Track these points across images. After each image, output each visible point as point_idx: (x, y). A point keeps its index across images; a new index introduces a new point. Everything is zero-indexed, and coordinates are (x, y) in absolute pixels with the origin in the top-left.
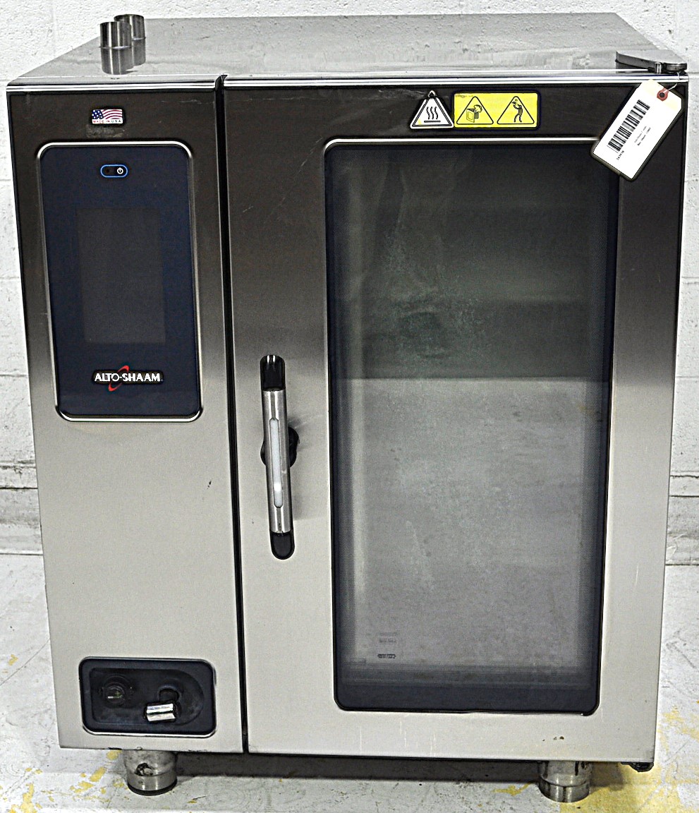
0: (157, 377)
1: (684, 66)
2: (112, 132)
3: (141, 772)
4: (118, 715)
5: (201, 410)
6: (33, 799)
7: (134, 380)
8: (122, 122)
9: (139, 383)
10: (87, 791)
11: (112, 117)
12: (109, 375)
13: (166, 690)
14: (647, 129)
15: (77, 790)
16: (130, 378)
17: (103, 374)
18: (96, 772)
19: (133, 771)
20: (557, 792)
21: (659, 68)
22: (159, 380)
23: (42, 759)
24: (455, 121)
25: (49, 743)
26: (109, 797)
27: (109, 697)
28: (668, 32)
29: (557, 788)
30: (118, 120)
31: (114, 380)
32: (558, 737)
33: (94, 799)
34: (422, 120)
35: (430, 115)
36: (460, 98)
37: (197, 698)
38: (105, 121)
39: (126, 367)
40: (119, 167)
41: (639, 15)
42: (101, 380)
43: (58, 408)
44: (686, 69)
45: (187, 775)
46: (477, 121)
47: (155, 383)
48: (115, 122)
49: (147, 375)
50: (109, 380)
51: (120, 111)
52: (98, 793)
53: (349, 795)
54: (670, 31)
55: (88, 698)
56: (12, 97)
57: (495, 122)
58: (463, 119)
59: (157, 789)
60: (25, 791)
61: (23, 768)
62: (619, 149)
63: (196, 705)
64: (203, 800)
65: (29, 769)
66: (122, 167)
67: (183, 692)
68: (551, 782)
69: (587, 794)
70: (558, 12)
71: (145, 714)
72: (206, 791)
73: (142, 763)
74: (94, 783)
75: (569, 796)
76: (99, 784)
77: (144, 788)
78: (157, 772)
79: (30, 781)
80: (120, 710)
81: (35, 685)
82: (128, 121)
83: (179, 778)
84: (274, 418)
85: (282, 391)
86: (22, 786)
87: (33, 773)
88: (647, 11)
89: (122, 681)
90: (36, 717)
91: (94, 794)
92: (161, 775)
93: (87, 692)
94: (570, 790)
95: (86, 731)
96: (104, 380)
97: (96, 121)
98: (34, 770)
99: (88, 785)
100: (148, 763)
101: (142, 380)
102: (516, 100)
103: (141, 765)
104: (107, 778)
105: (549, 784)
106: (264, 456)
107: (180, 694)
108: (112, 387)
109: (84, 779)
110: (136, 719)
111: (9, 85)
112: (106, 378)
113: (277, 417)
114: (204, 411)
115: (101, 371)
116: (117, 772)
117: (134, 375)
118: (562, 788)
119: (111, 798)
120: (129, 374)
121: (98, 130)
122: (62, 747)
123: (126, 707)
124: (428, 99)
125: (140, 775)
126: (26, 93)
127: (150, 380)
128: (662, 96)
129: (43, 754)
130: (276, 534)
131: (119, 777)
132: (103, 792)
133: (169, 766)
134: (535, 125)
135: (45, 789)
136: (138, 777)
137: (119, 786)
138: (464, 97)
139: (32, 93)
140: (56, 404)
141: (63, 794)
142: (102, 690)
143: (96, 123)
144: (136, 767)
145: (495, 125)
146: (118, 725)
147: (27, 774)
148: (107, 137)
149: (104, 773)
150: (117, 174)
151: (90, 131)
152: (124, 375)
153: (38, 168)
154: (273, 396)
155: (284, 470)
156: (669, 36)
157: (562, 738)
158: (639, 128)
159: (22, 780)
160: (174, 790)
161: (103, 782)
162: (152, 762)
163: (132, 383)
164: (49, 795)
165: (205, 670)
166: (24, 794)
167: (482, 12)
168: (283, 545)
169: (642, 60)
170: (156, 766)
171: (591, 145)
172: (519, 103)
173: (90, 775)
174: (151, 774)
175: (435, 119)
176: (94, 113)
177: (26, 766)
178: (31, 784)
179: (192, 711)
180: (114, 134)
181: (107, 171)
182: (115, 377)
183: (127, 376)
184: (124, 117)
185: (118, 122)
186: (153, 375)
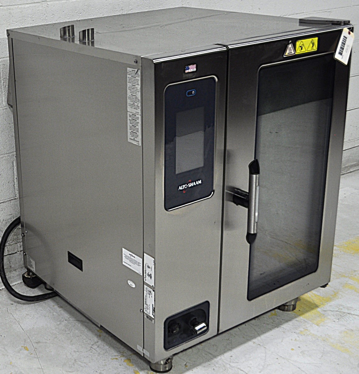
1: (349, 21)
3: (167, 362)
11: (192, 68)
12: (183, 186)
16: (191, 185)
21: (342, 24)
24: (296, 52)
30: (194, 69)
31: (185, 188)
34: (287, 53)
36: (298, 42)
38: (190, 71)
39: (190, 181)
40: (192, 91)
42: (181, 189)
46: (302, 51)
47: (200, 184)
51: (195, 66)
55: (167, 336)
56: (156, 65)
57: (306, 50)
58: (298, 52)
62: (341, 55)
71: (195, 331)
82: (198, 69)
84: (258, 186)
95: (165, 351)
96: (182, 189)
97: (187, 71)
100: (170, 357)
101: (195, 185)
108: (185, 191)
114: (215, 192)
115: (181, 185)
117: (192, 183)
121: (187, 75)
124: (289, 44)
127: (198, 184)
128: (349, 33)
134: (316, 50)
139: (164, 62)
142: (169, 330)
148: (190, 78)
150: (192, 94)
151: (184, 76)
152: (189, 184)
154: (256, 177)
158: (346, 46)
163: (191, 187)
165: (207, 305)
168: (251, 238)
172: (313, 42)
174: (171, 361)
176: (186, 68)
180: (192, 76)
181: (189, 94)
182: (186, 186)
183: (190, 185)
184: (197, 68)
185: (194, 71)
186: (199, 181)
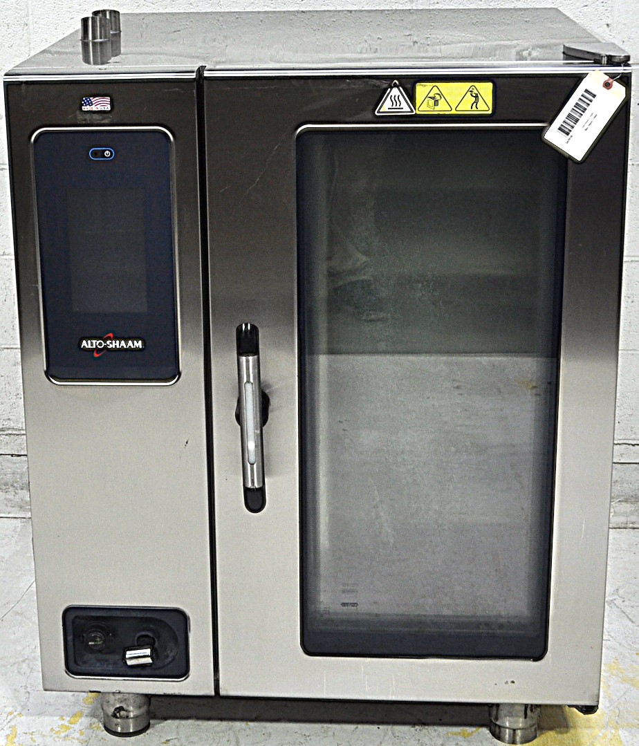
0: (139, 344)
1: (628, 58)
2: (101, 118)
3: (118, 714)
4: (98, 660)
5: (180, 374)
6: (16, 740)
7: (118, 347)
8: (109, 109)
9: (122, 349)
10: (66, 733)
11: (101, 104)
12: (94, 342)
13: (143, 636)
14: (594, 115)
15: (57, 732)
16: (114, 345)
17: (89, 342)
18: (74, 715)
19: (110, 714)
20: (507, 734)
21: (604, 60)
22: (141, 347)
23: (22, 703)
24: (417, 108)
25: (29, 690)
26: (88, 739)
27: (90, 643)
28: (605, 26)
29: (507, 730)
30: (106, 107)
31: (99, 347)
32: (509, 682)
33: (74, 741)
34: (386, 107)
35: (393, 102)
36: (421, 87)
37: (171, 644)
38: (94, 108)
39: (111, 335)
40: (106, 150)
41: (579, 10)
42: (86, 347)
43: (47, 373)
44: (629, 60)
45: (159, 719)
46: (437, 108)
47: (137, 350)
48: (103, 109)
49: (130, 342)
50: (94, 347)
51: (108, 99)
52: (77, 735)
53: (312, 737)
54: (608, 25)
55: (70, 644)
56: (8, 85)
57: (454, 109)
58: (424, 107)
59: (131, 731)
60: (8, 732)
61: (5, 713)
62: (568, 134)
63: (171, 651)
64: (176, 741)
65: (11, 713)
66: (109, 150)
67: (159, 638)
68: (501, 725)
69: (535, 737)
70: (502, 7)
71: (124, 658)
72: (178, 733)
73: (118, 706)
74: (72, 726)
75: (518, 739)
76: (77, 727)
77: (119, 729)
78: (132, 715)
79: (12, 723)
80: (100, 656)
81: (12, 637)
82: (116, 107)
83: (152, 722)
84: (248, 381)
85: (256, 357)
86: (5, 729)
87: (15, 717)
88: (586, 6)
89: (101, 628)
90: (16, 666)
91: (73, 735)
92: (136, 717)
93: (70, 638)
94: (519, 733)
95: (69, 675)
96: (90, 347)
97: (85, 108)
98: (15, 713)
99: (67, 728)
100: (125, 706)
101: (125, 347)
102: (473, 89)
103: (118, 708)
104: (85, 721)
105: (500, 727)
106: (239, 417)
107: (156, 640)
108: (97, 353)
109: (63, 722)
110: (115, 663)
111: (6, 75)
112: (92, 345)
113: (252, 380)
114: (182, 376)
115: (87, 338)
116: (93, 715)
117: (118, 342)
118: (512, 731)
119: (90, 739)
120: (114, 342)
121: (88, 117)
122: (46, 690)
123: (106, 653)
124: (392, 88)
125: (117, 718)
126: (21, 83)
127: (132, 347)
128: (607, 85)
129: (23, 699)
130: (250, 489)
131: (95, 720)
132: (82, 734)
133: (144, 709)
134: (490, 112)
135: (27, 731)
136: (115, 719)
137: (95, 728)
138: (425, 86)
139: (27, 83)
140: (45, 369)
141: (44, 736)
142: (83, 637)
143: (86, 110)
144: (112, 710)
145: (453, 112)
146: (98, 669)
147: (9, 718)
148: (96, 122)
149: (81, 717)
150: (104, 157)
151: (80, 117)
152: (108, 342)
153: (31, 151)
154: (247, 361)
155: (257, 429)
156: (607, 29)
157: (513, 682)
158: (586, 115)
159: (5, 723)
160: (148, 732)
161: (81, 725)
162: (128, 706)
163: (115, 350)
164: (31, 736)
165: (180, 618)
166: (7, 736)
167: (431, 7)
168: (255, 499)
169: (588, 52)
170: (131, 708)
171: (541, 131)
172: (475, 91)
173: (68, 719)
174: (127, 717)
175: (398, 106)
176: (84, 101)
177: (9, 709)
178: (13, 727)
179: (167, 656)
180: (102, 119)
181: (95, 154)
182: (100, 344)
183: (111, 343)
184: (112, 104)
185: (106, 109)
186: (135, 342)
